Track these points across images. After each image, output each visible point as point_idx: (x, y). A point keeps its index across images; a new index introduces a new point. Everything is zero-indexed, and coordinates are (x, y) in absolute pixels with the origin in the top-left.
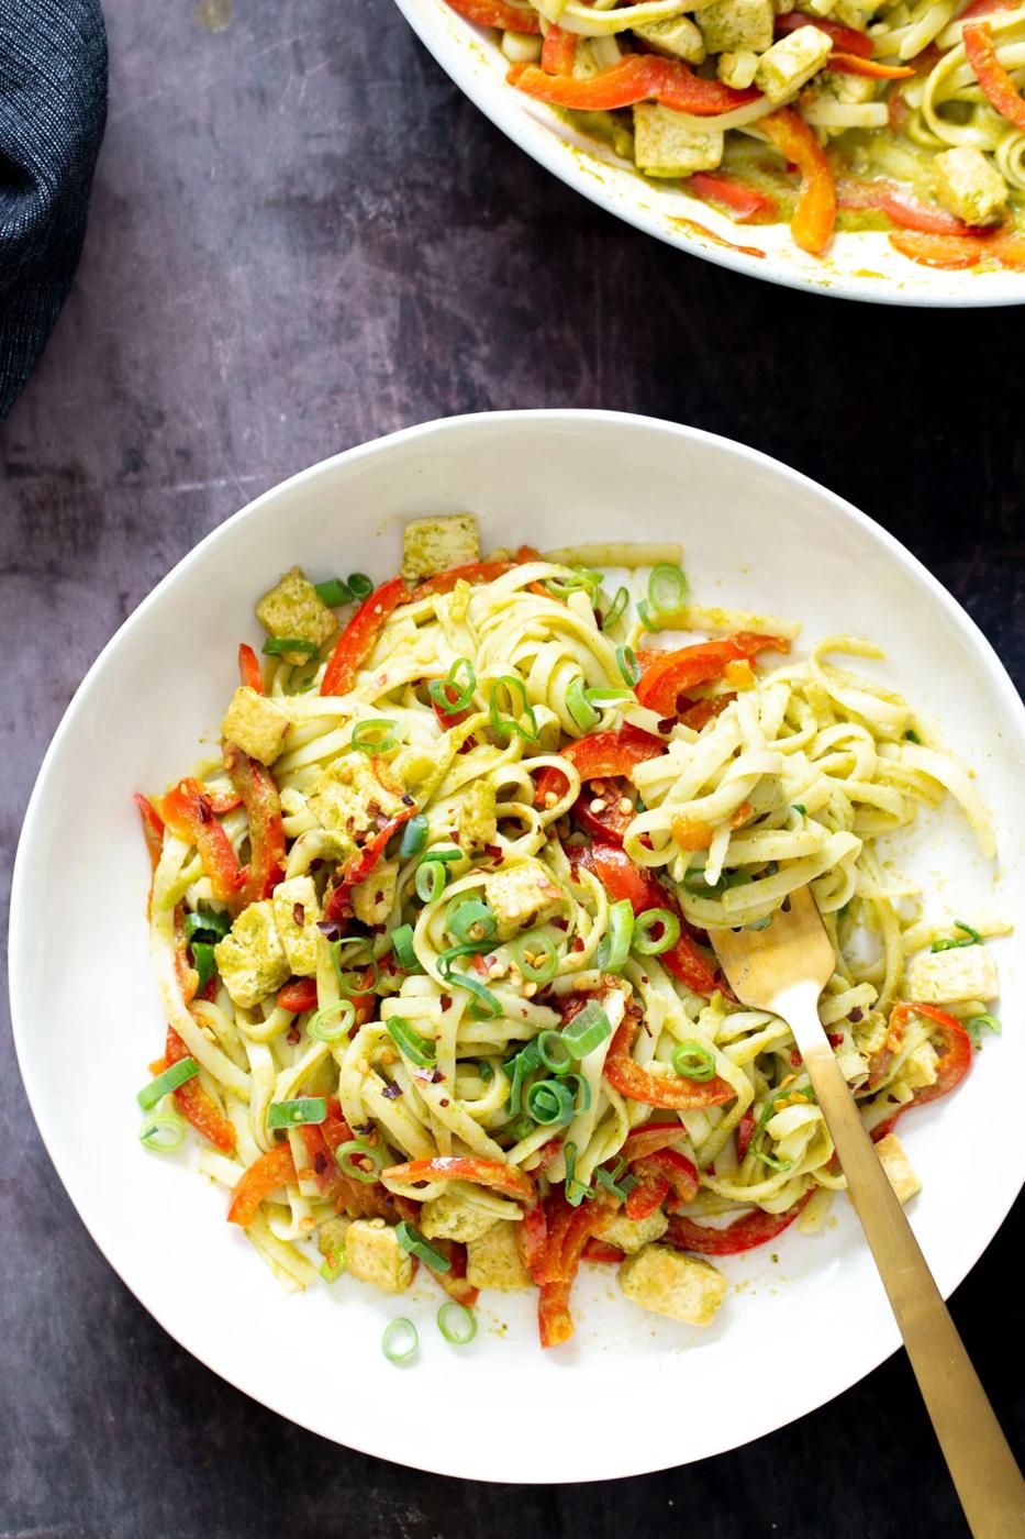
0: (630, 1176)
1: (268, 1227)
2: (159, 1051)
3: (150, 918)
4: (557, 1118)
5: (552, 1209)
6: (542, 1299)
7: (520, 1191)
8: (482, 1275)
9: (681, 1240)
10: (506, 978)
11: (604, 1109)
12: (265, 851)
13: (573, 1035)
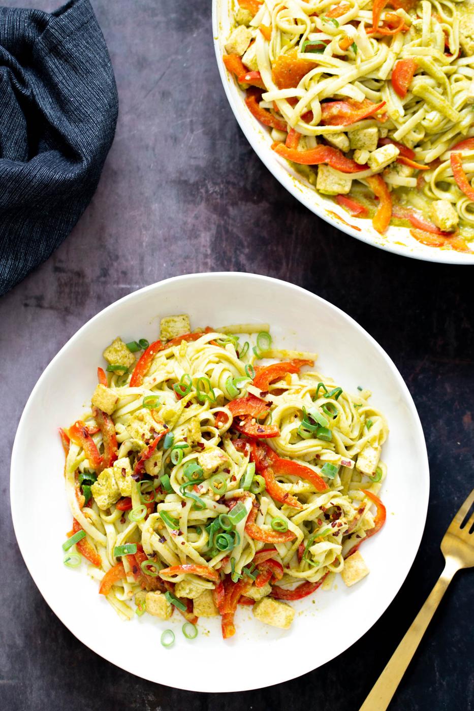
0: (257, 570)
1: (115, 595)
3: (65, 476)
4: (227, 548)
5: (226, 584)
6: (223, 620)
7: (214, 577)
8: (200, 612)
9: (277, 595)
10: (207, 493)
11: (245, 544)
12: (110, 448)
13: (233, 515)
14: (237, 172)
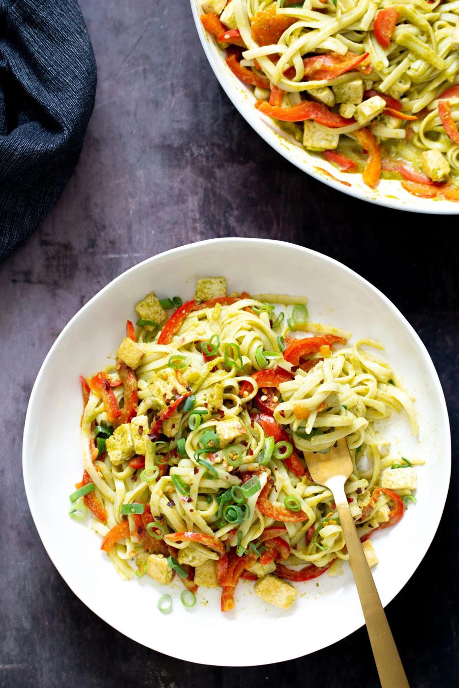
0: (263, 547)
1: (117, 553)
2: (80, 480)
3: (81, 426)
4: (236, 521)
5: (231, 557)
6: (223, 592)
7: (218, 548)
8: (200, 581)
9: (281, 574)
10: (221, 463)
11: (255, 519)
12: (129, 404)
13: (246, 488)
14: (221, 133)
